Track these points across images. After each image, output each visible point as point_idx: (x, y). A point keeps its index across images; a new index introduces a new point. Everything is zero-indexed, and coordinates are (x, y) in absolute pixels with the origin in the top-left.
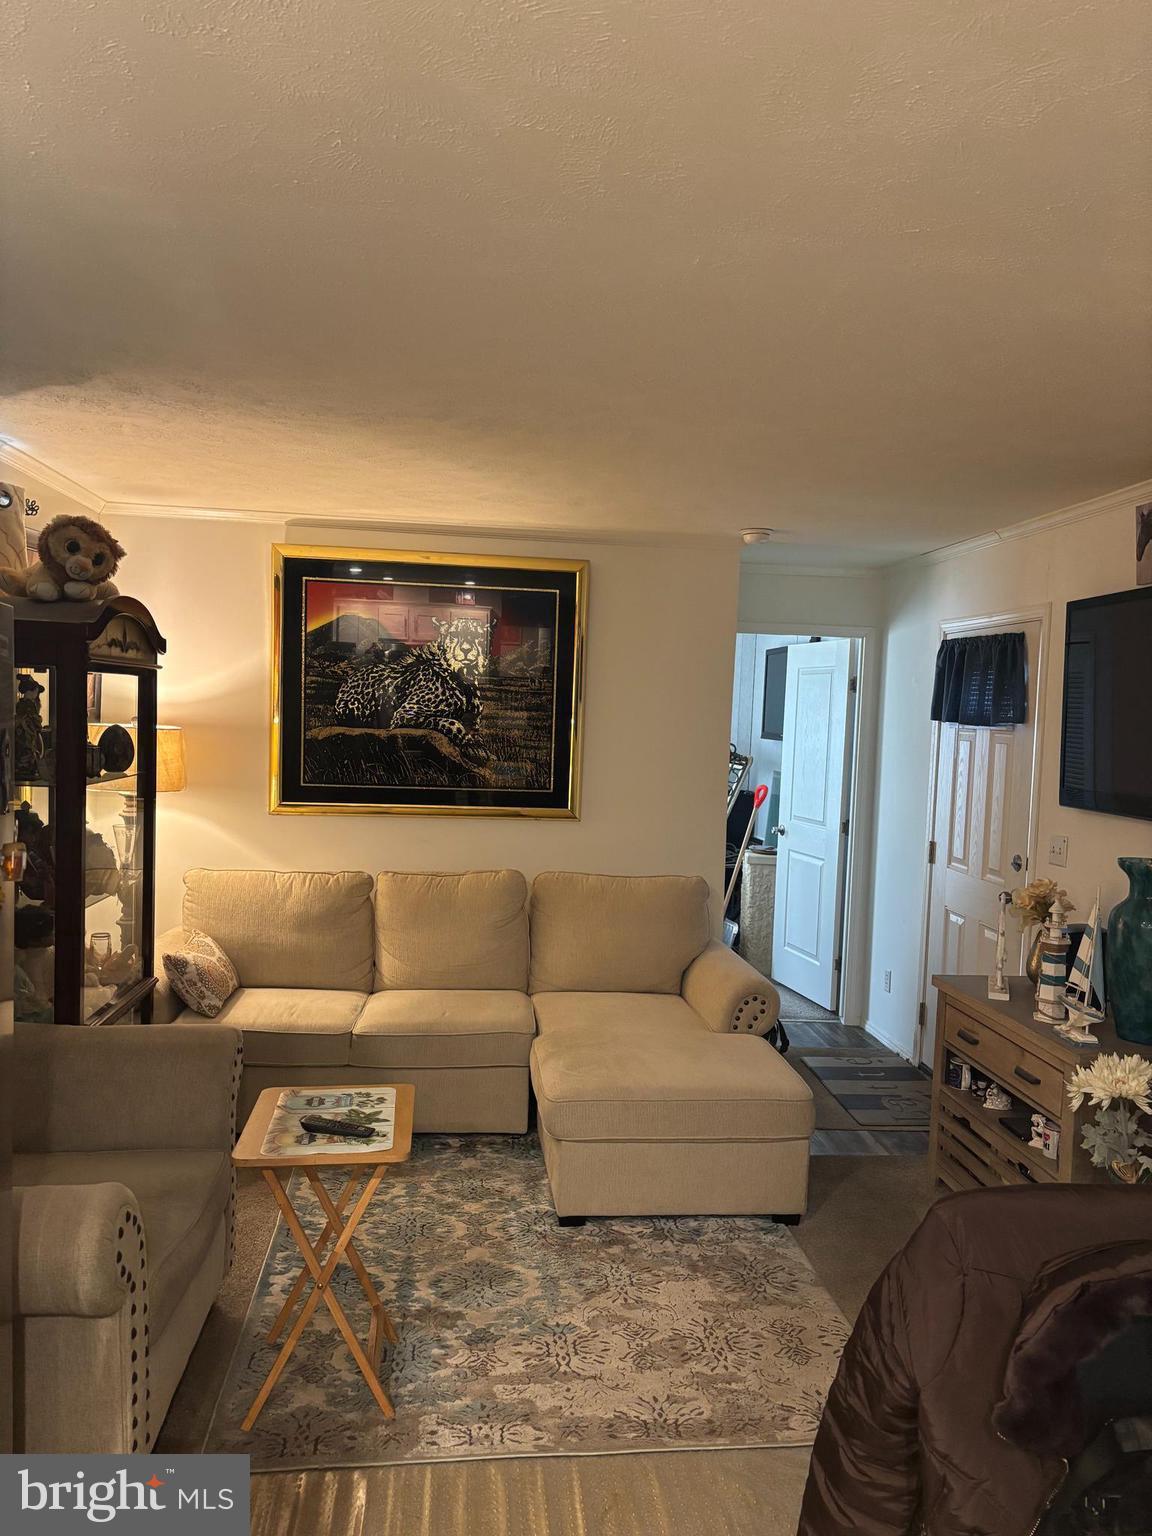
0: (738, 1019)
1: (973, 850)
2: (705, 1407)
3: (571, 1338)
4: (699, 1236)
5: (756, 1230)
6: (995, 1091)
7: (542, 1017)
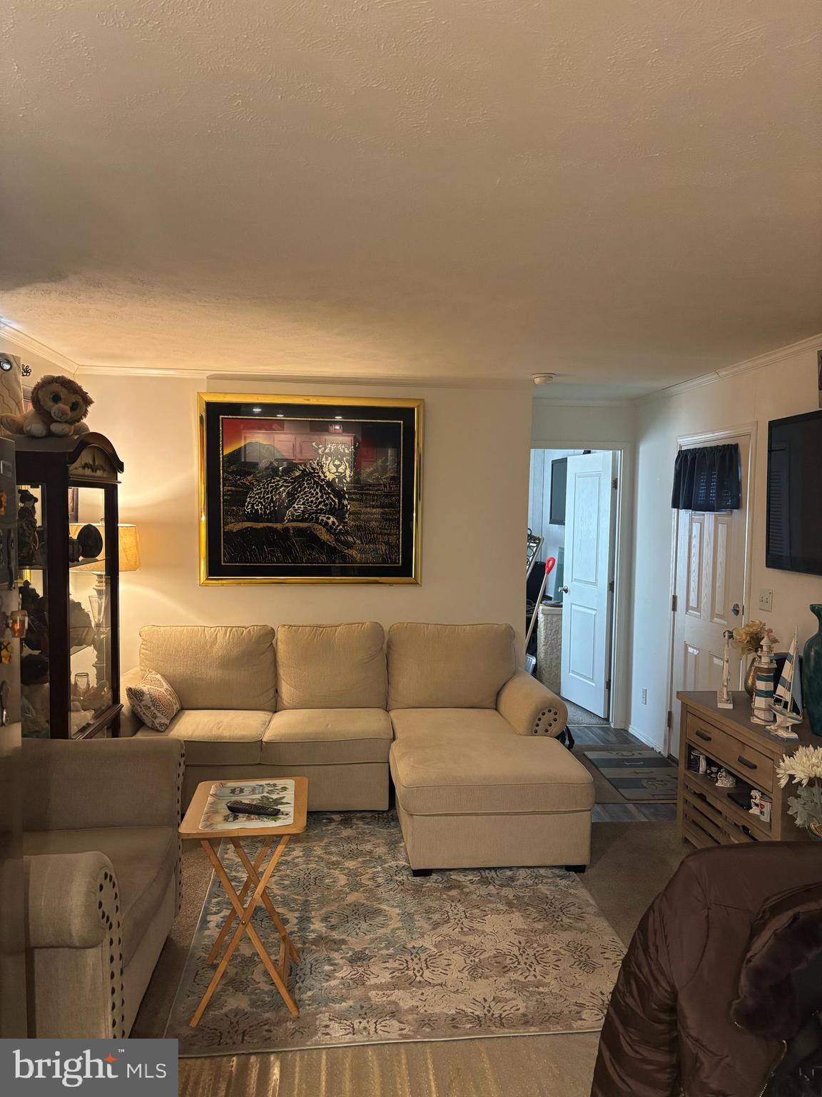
0: (538, 725)
1: (704, 600)
2: (520, 1005)
3: (423, 956)
4: (513, 881)
5: (554, 877)
6: (724, 774)
7: (396, 727)
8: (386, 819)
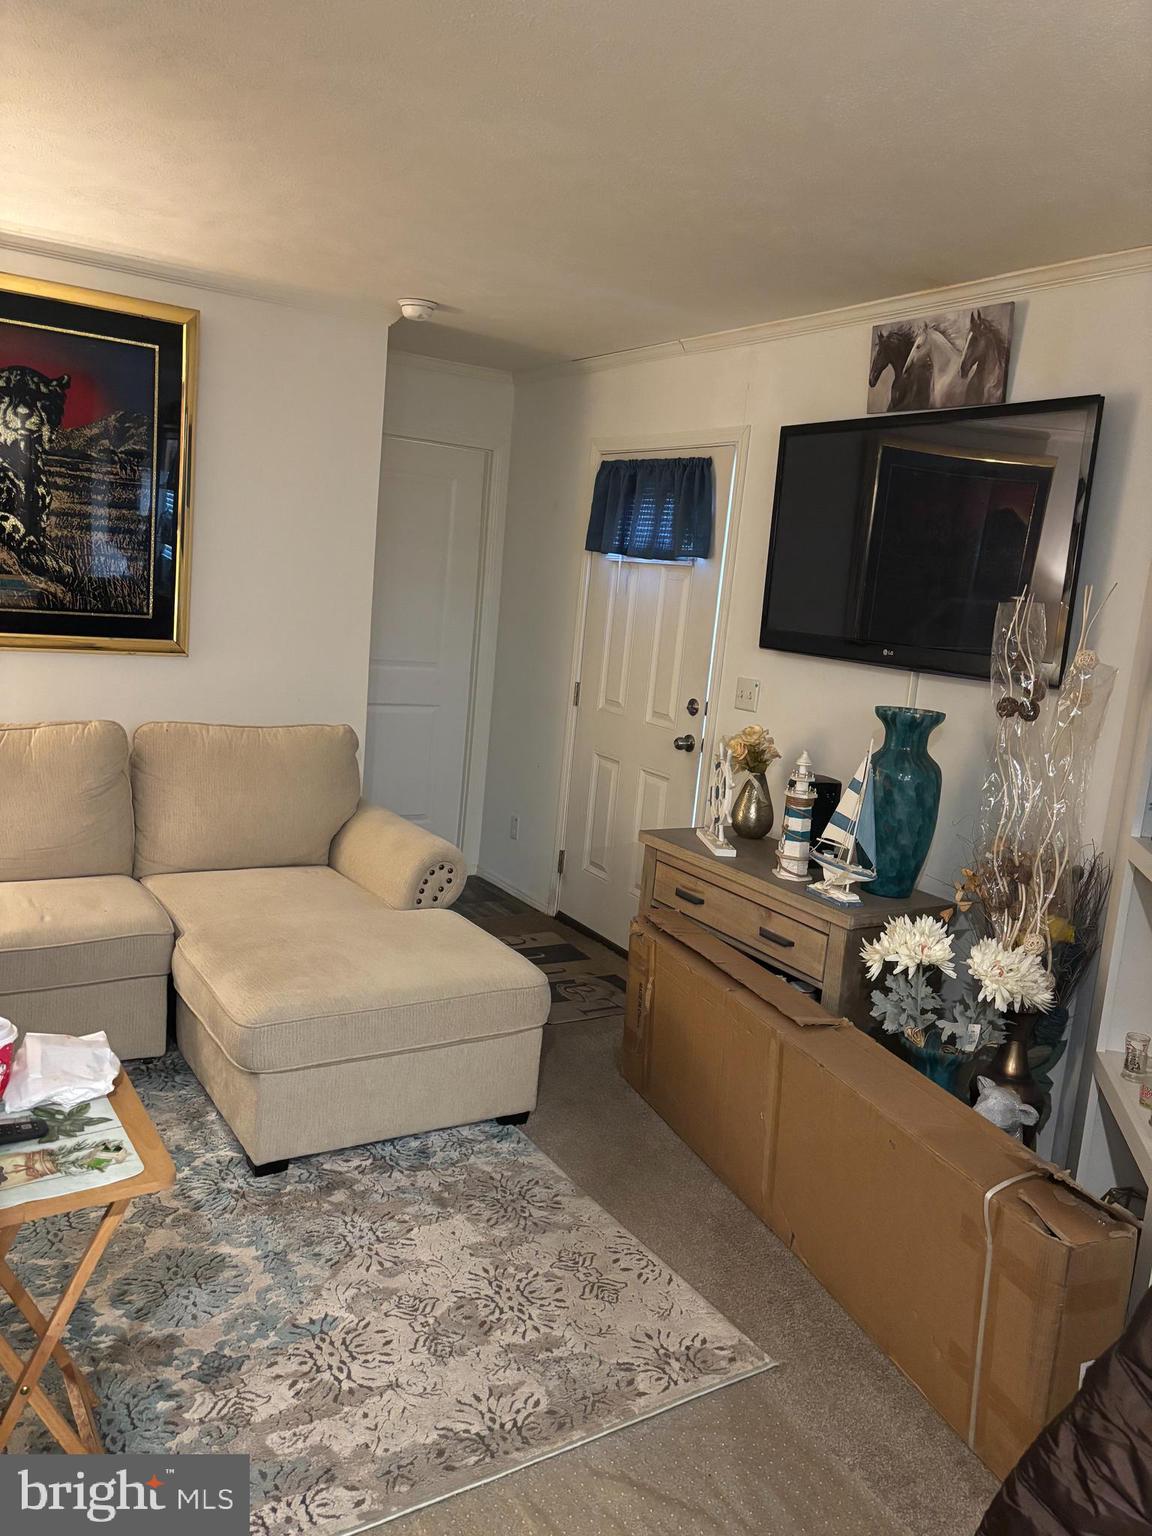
0: (422, 892)
3: (336, 1335)
4: (428, 1158)
5: (487, 1139)
7: (170, 908)
8: (162, 1071)
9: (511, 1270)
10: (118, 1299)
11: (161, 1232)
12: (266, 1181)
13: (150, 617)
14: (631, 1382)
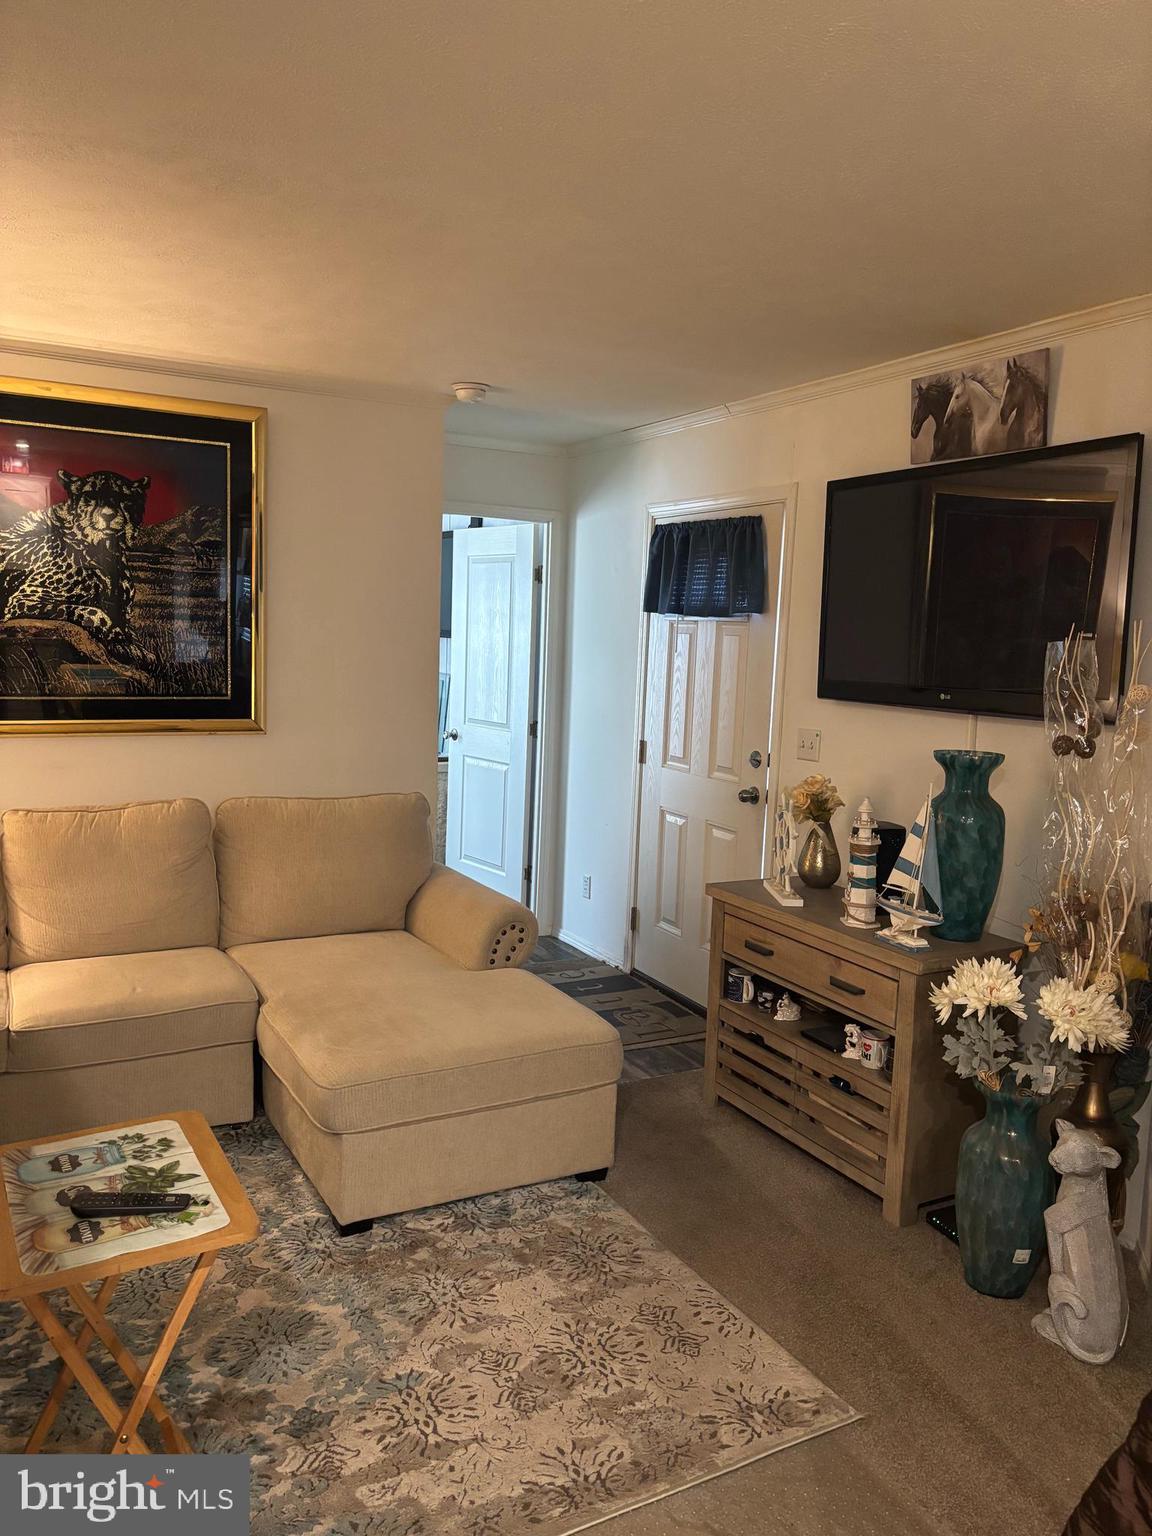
0: (495, 952)
1: (695, 747)
2: (619, 1444)
3: (422, 1390)
4: (508, 1215)
5: (566, 1196)
6: (786, 1001)
7: (257, 978)
8: (251, 1135)
9: (592, 1325)
10: (213, 1356)
11: (251, 1291)
12: (351, 1241)
13: (229, 698)
14: (714, 1435)
